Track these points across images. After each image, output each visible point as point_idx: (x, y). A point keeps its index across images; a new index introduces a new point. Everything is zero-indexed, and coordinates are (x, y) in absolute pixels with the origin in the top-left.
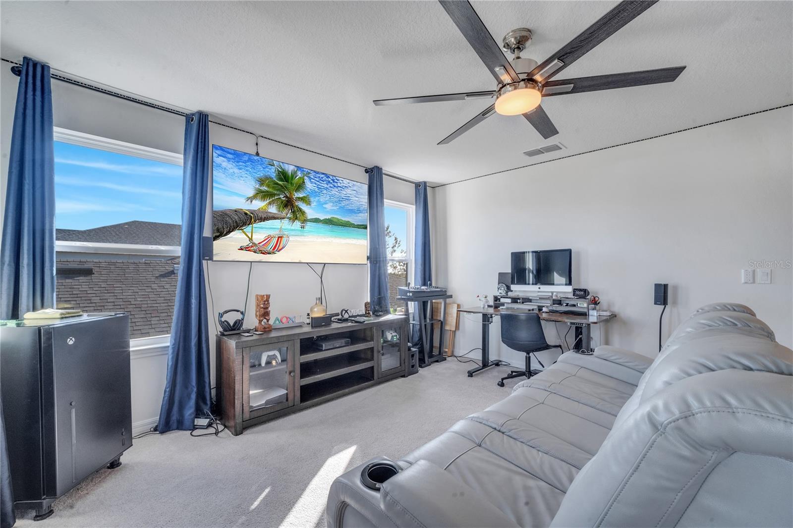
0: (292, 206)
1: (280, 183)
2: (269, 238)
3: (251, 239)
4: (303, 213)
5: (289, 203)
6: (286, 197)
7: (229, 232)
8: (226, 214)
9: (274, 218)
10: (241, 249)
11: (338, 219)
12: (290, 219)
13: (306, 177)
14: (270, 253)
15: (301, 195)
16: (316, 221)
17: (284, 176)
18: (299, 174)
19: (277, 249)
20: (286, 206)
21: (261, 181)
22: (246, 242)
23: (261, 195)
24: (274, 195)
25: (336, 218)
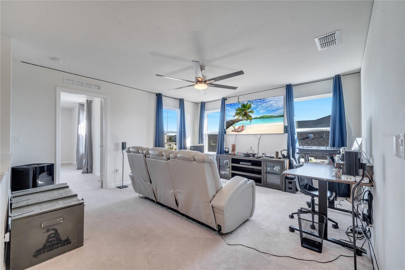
0: (247, 115)
1: (243, 108)
2: (240, 127)
3: (234, 128)
4: (250, 116)
5: (246, 114)
6: (245, 112)
7: (229, 127)
8: (229, 122)
9: (241, 120)
10: (232, 131)
11: (266, 116)
12: (246, 120)
13: (251, 104)
14: (240, 132)
15: (250, 111)
16: (256, 118)
17: (244, 106)
18: (249, 103)
19: (242, 130)
20: (245, 116)
21: (237, 110)
22: (233, 129)
23: (237, 114)
24: (241, 113)
25: (265, 115)
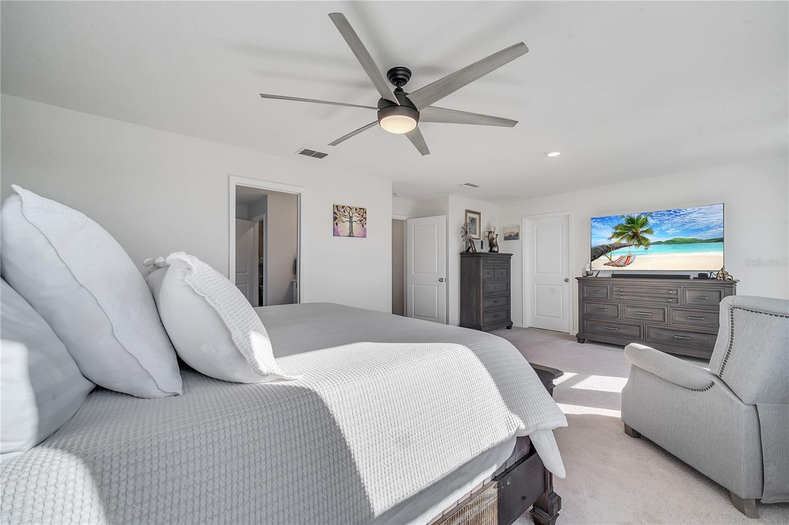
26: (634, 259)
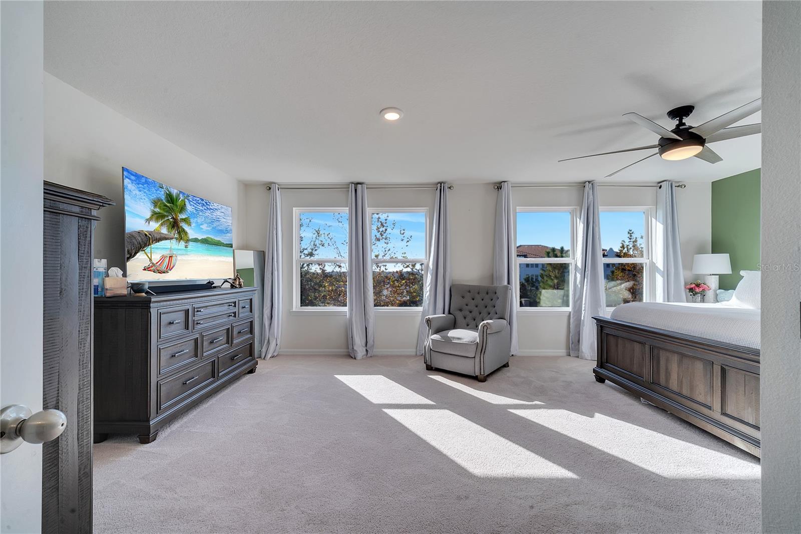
26: (176, 260)
